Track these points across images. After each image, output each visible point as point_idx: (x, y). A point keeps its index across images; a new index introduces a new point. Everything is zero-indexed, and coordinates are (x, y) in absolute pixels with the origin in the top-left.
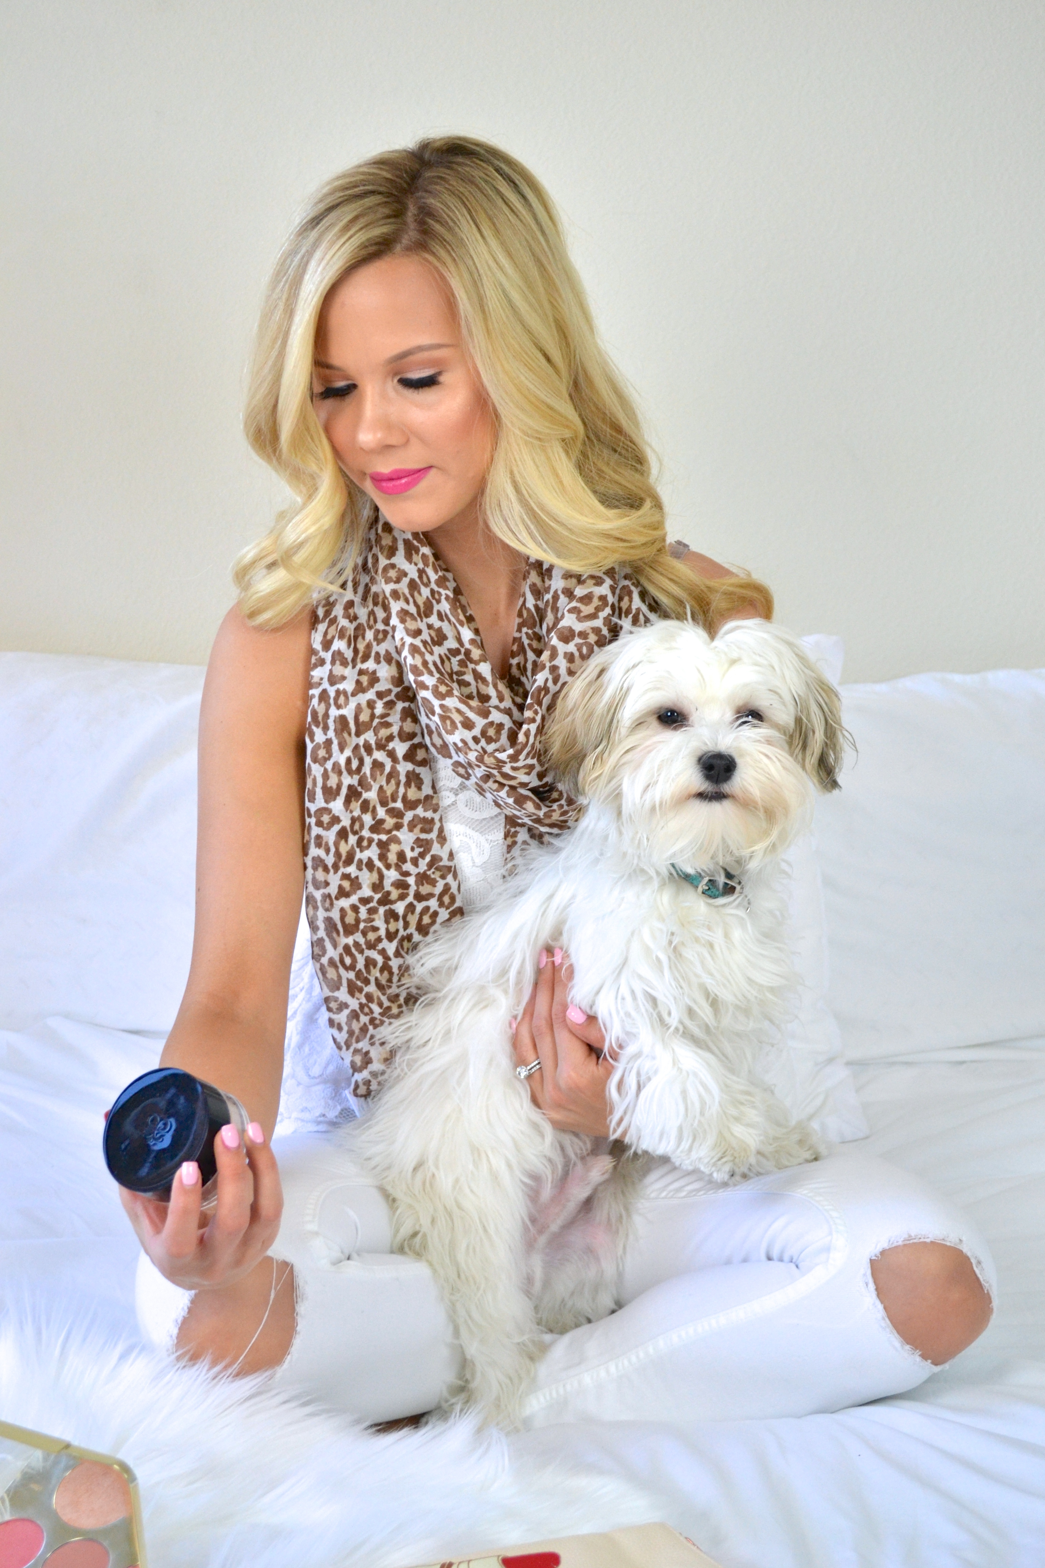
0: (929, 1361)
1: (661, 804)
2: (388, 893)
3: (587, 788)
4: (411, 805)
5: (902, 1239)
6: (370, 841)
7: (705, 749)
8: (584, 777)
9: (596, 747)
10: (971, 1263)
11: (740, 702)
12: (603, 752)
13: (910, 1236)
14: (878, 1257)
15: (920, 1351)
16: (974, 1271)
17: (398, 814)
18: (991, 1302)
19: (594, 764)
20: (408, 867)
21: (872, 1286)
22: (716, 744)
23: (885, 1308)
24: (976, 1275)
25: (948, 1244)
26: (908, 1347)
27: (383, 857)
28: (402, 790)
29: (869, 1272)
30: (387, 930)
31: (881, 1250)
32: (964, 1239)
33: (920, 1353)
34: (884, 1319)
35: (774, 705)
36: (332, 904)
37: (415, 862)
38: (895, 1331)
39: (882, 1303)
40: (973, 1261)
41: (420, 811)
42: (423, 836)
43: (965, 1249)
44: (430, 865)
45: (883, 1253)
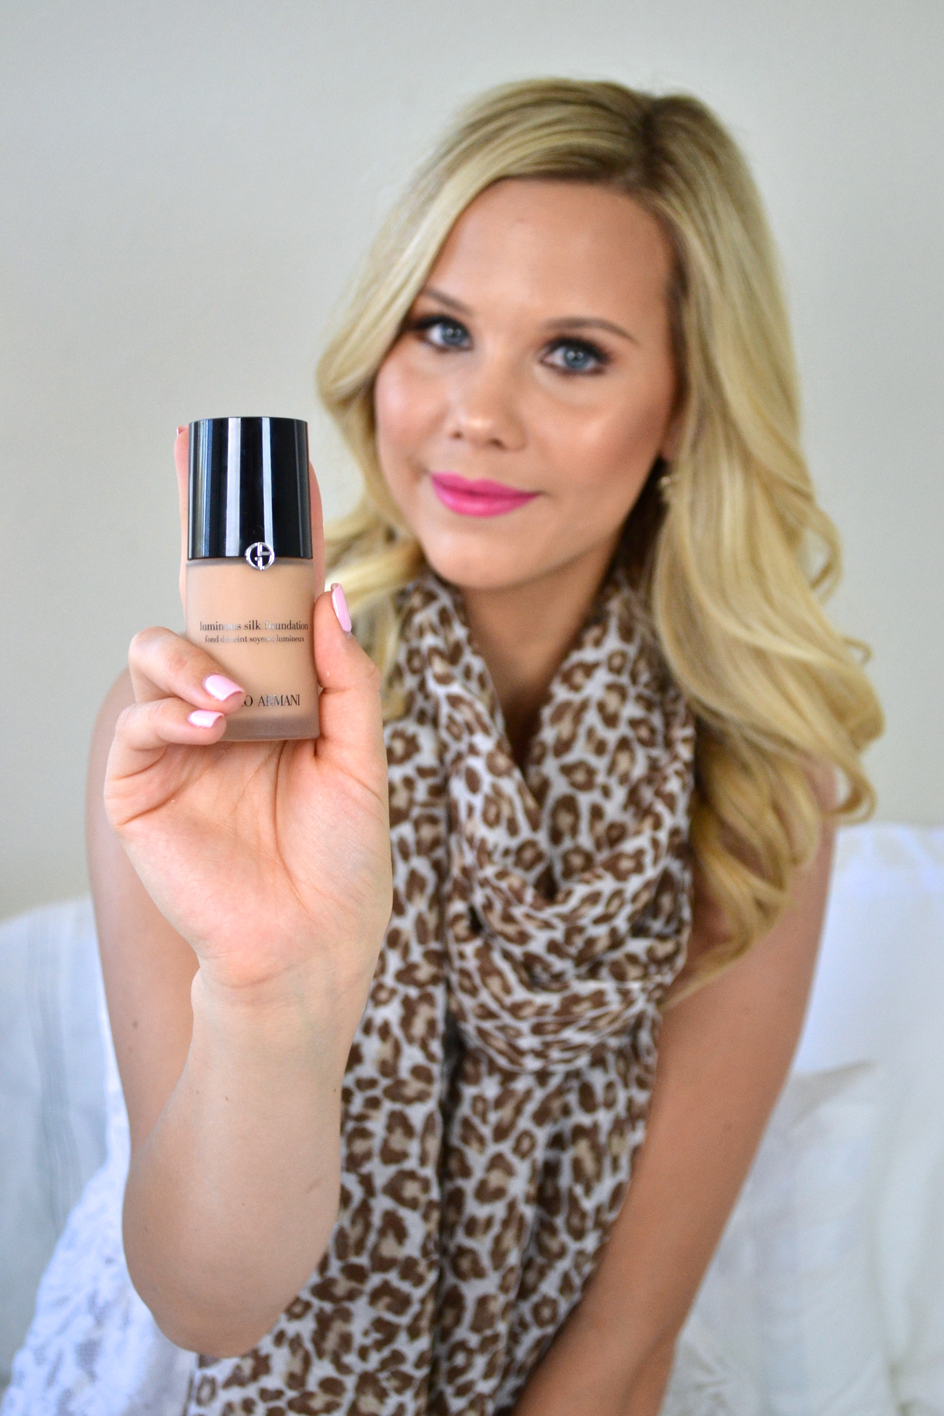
2: (310, 1395)
4: (382, 1264)
6: (393, 992)
17: (356, 1274)
20: (351, 1359)
27: (406, 1022)
28: (372, 1238)
30: (386, 1143)
36: (213, 1393)
37: (363, 1353)
41: (393, 1277)
42: (389, 1317)
44: (384, 1365)
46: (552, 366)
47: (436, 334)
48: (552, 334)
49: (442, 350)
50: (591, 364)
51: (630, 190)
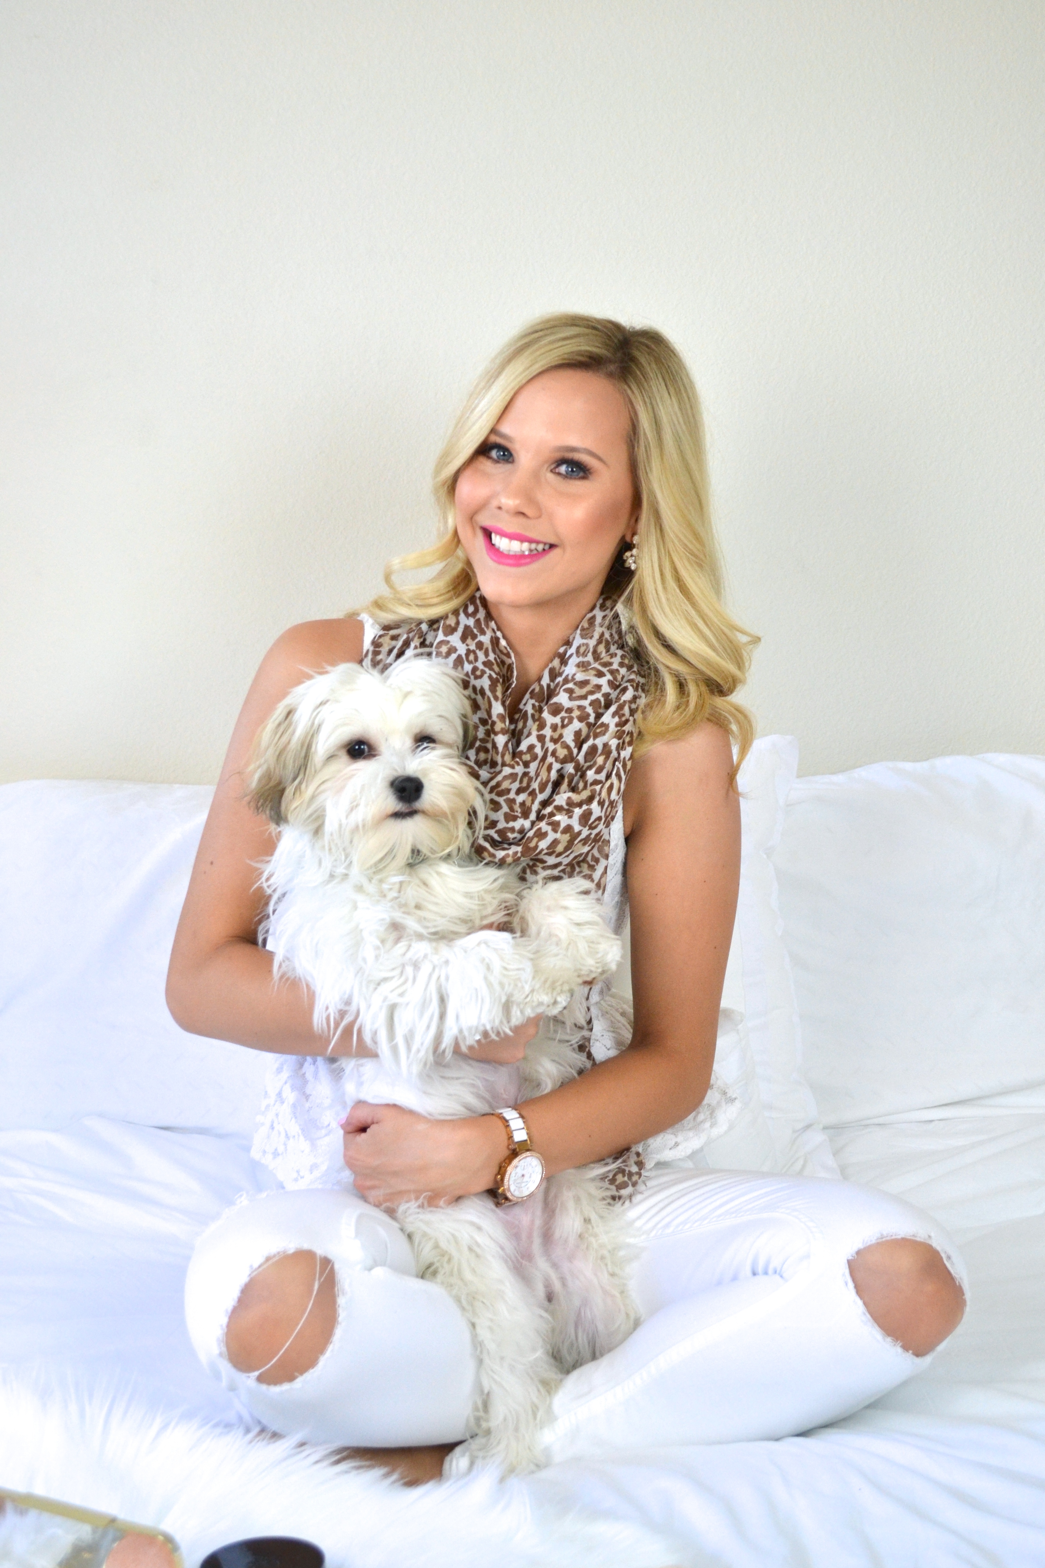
0: (911, 1352)
1: (364, 826)
3: (289, 816)
5: (875, 1238)
7: (396, 774)
8: (286, 807)
9: (294, 779)
10: (941, 1258)
11: (416, 730)
12: (300, 783)
13: (882, 1235)
14: (854, 1257)
15: (901, 1342)
16: (945, 1265)
18: (963, 1294)
19: (294, 794)
21: (851, 1285)
22: (405, 769)
23: (865, 1304)
24: (946, 1268)
25: (918, 1239)
26: (889, 1339)
29: (847, 1271)
31: (856, 1250)
32: (932, 1235)
33: (901, 1344)
34: (864, 1314)
35: (444, 729)
38: (876, 1325)
39: (861, 1299)
40: (944, 1256)
43: (936, 1244)
45: (858, 1253)
46: (559, 474)
47: (494, 454)
48: (558, 455)
49: (497, 461)
50: (581, 474)
51: (610, 375)
